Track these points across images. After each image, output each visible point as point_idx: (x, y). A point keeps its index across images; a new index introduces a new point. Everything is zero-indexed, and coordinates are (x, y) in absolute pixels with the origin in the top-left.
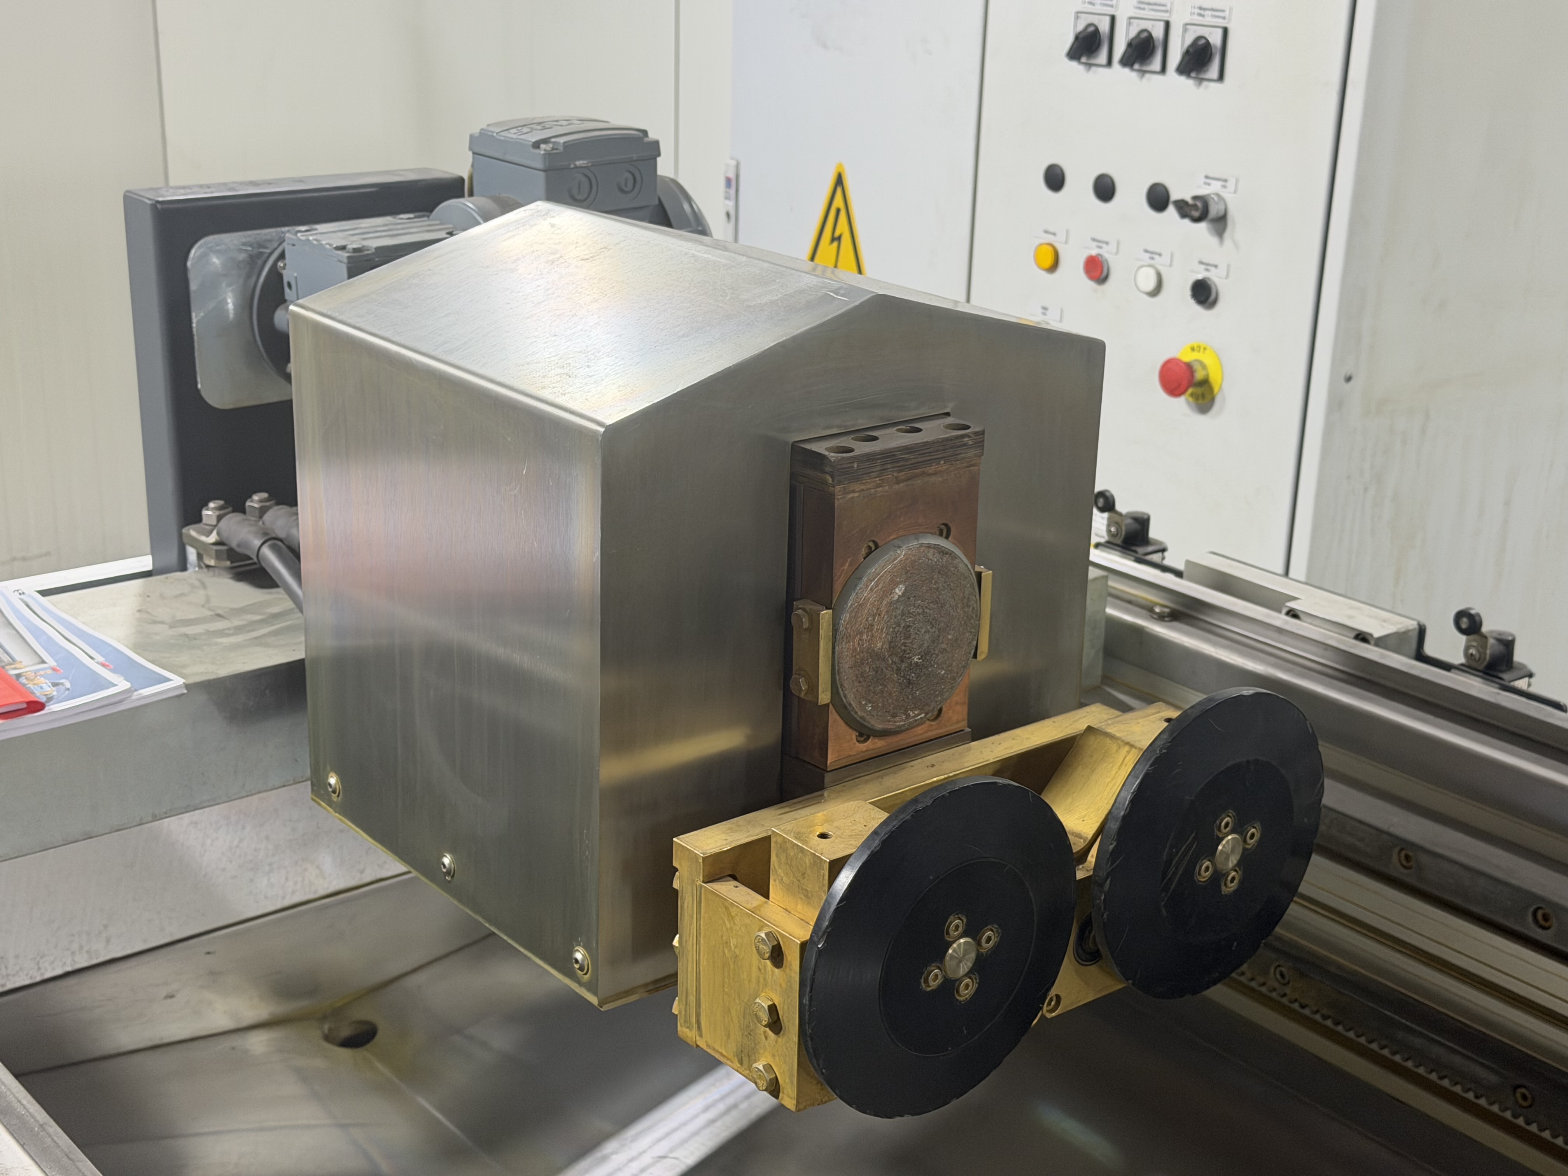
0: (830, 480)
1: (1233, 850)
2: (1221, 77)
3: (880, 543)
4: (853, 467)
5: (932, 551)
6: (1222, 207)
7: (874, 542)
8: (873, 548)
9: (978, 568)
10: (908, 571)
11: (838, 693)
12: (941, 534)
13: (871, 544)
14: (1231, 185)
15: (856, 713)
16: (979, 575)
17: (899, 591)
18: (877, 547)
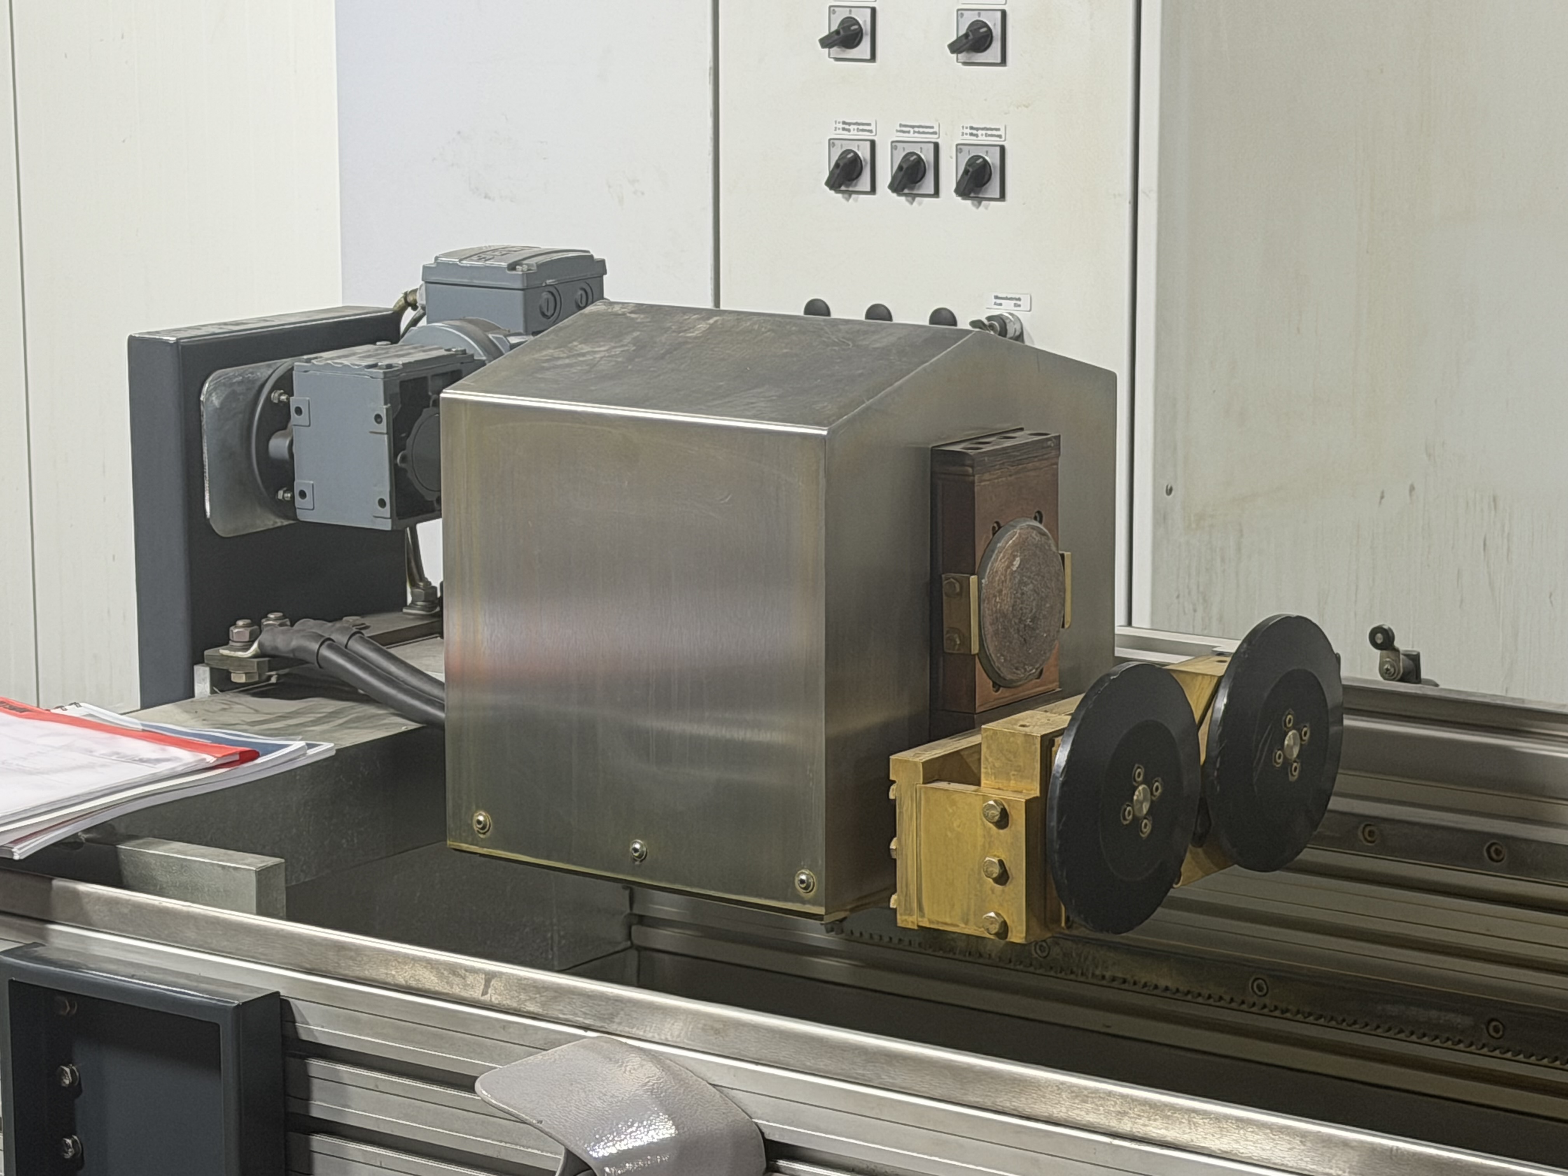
0: (970, 470)
1: (1294, 744)
2: (1002, 196)
3: (1002, 524)
4: (984, 460)
5: (1035, 532)
6: (1018, 327)
7: (997, 523)
8: (997, 529)
9: (1061, 552)
10: (1022, 546)
11: (983, 645)
12: (1035, 518)
13: (995, 525)
14: (1025, 303)
15: (994, 663)
16: (1063, 556)
17: (1017, 562)
18: (1000, 527)
